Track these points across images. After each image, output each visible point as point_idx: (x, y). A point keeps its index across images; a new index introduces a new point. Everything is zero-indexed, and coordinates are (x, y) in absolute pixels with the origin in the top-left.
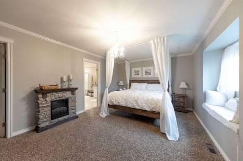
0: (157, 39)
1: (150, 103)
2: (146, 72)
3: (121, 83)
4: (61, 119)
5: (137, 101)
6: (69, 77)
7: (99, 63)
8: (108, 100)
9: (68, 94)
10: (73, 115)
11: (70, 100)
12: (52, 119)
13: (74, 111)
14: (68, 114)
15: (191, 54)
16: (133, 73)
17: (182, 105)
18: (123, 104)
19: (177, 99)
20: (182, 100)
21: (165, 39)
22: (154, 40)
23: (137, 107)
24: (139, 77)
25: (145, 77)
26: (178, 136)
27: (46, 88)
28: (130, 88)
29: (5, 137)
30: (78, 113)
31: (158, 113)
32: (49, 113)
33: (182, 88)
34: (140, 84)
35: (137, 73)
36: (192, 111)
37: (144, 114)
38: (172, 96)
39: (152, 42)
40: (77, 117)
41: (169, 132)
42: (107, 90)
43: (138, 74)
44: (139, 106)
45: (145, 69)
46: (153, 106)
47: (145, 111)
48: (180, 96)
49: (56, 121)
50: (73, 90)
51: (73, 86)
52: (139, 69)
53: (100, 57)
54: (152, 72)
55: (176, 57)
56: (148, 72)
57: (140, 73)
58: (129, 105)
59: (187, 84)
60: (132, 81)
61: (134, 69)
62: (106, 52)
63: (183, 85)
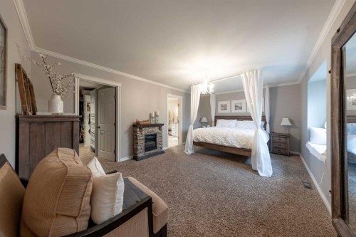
0: (249, 72)
1: (241, 140)
2: (236, 106)
3: (204, 120)
4: (152, 151)
5: (225, 138)
6: (155, 113)
7: (181, 98)
8: (193, 137)
9: (156, 130)
10: (160, 150)
11: (158, 135)
12: (146, 151)
13: (160, 146)
14: (156, 148)
15: (298, 83)
16: (219, 108)
17: (283, 146)
18: (210, 140)
19: (276, 139)
20: (283, 140)
21: (258, 72)
22: (245, 73)
23: (226, 144)
24: (227, 112)
25: (234, 112)
26: (271, 173)
27: (142, 123)
28: (215, 125)
29: (115, 161)
30: (164, 149)
31: (250, 151)
32: (144, 145)
33: (284, 126)
34: (228, 121)
35: (224, 107)
36: (298, 155)
37: (234, 152)
38: (270, 135)
39: (243, 75)
40: (163, 152)
41: (261, 169)
42: (192, 126)
43: (226, 109)
44: (228, 142)
45: (234, 102)
46: (244, 143)
47: (235, 148)
48: (280, 136)
49: (148, 153)
50: (160, 126)
51: (160, 122)
52: (227, 103)
53: (182, 90)
54: (244, 107)
55: (276, 88)
56: (239, 105)
57: (228, 107)
58: (217, 142)
59: (291, 121)
60: (217, 117)
61: (220, 103)
62: (190, 86)
63: (286, 122)
